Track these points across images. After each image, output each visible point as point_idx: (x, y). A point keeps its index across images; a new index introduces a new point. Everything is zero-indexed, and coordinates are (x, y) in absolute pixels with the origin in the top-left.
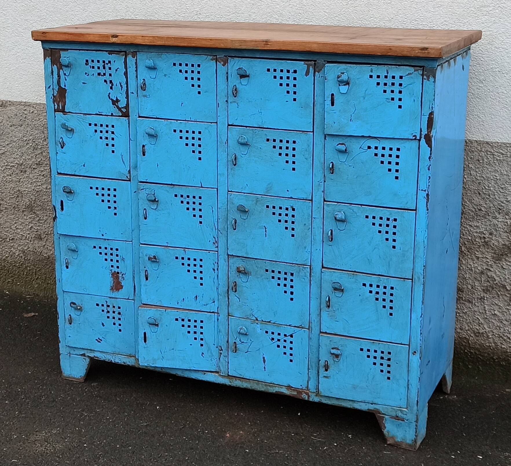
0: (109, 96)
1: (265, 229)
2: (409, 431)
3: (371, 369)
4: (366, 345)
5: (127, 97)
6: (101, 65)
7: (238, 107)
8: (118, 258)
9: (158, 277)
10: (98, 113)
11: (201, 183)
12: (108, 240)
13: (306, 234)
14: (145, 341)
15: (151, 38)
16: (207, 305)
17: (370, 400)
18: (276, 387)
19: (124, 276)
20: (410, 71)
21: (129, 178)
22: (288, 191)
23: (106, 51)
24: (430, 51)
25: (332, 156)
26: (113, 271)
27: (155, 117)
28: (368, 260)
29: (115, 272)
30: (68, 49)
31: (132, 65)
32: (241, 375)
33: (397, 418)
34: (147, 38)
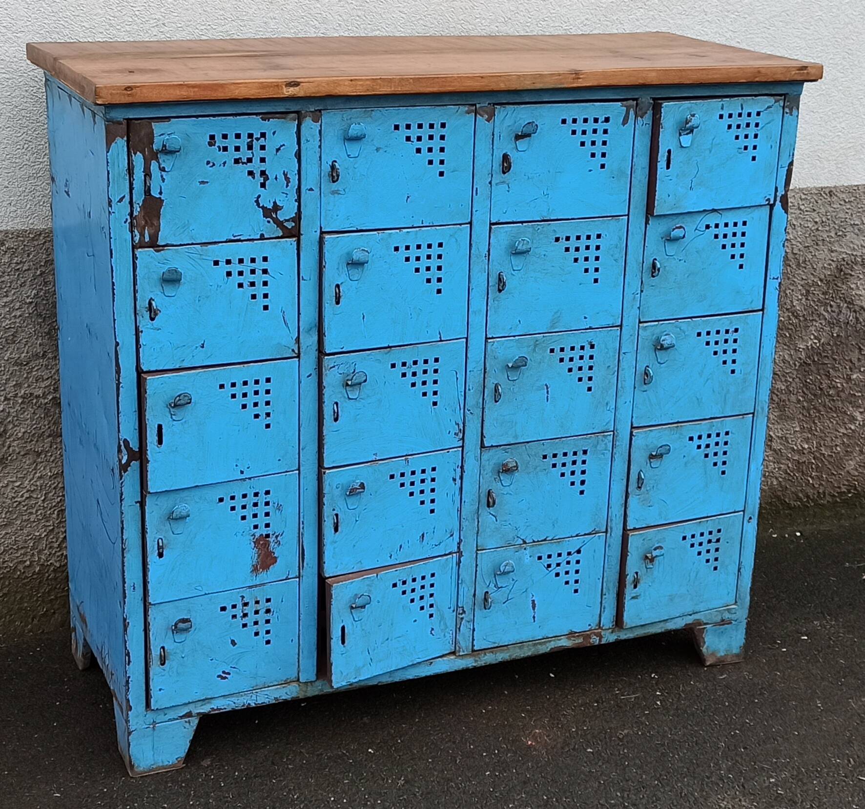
0: (257, 202)
1: (547, 388)
2: (736, 636)
3: (694, 564)
4: (689, 529)
5: (299, 200)
6: (243, 142)
7: (508, 191)
8: (267, 509)
9: (357, 521)
10: (233, 238)
11: (440, 333)
12: (250, 479)
13: (610, 382)
14: (343, 642)
15: (368, 82)
16: (439, 544)
17: (689, 610)
18: (550, 641)
19: (279, 538)
20: (770, 102)
21: (296, 351)
22: (585, 318)
23: (256, 114)
24: (810, 70)
25: (655, 249)
26: (257, 535)
27: (355, 229)
28: (698, 399)
29: (262, 535)
30: (168, 118)
31: (313, 136)
32: (495, 643)
33: (723, 622)
34: (361, 83)
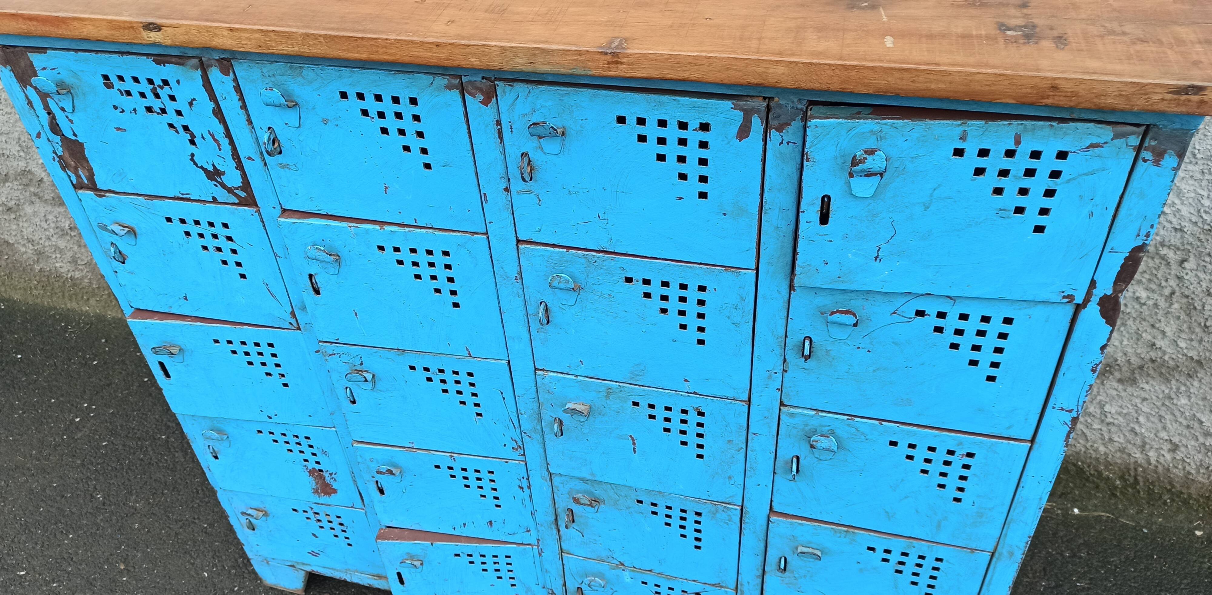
1: (633, 440)
5: (240, 167)
6: (145, 88)
7: (540, 205)
8: (312, 450)
10: (181, 196)
11: (468, 350)
13: (732, 457)
16: (514, 535)
19: (333, 475)
20: (1099, 136)
21: (295, 325)
22: (686, 381)
23: (146, 55)
25: (807, 325)
26: (310, 468)
27: (324, 213)
28: (887, 513)
29: (314, 468)
31: (229, 93)
34: (247, 35)
